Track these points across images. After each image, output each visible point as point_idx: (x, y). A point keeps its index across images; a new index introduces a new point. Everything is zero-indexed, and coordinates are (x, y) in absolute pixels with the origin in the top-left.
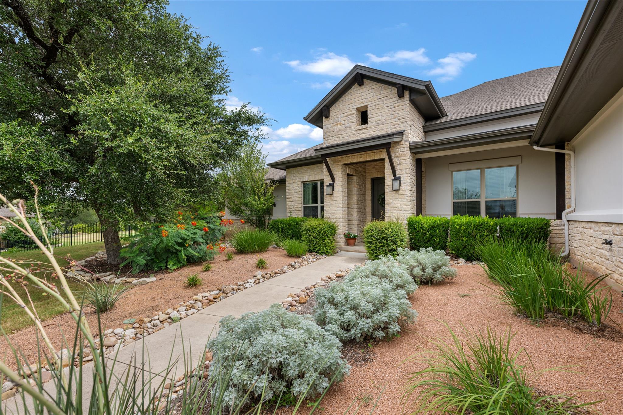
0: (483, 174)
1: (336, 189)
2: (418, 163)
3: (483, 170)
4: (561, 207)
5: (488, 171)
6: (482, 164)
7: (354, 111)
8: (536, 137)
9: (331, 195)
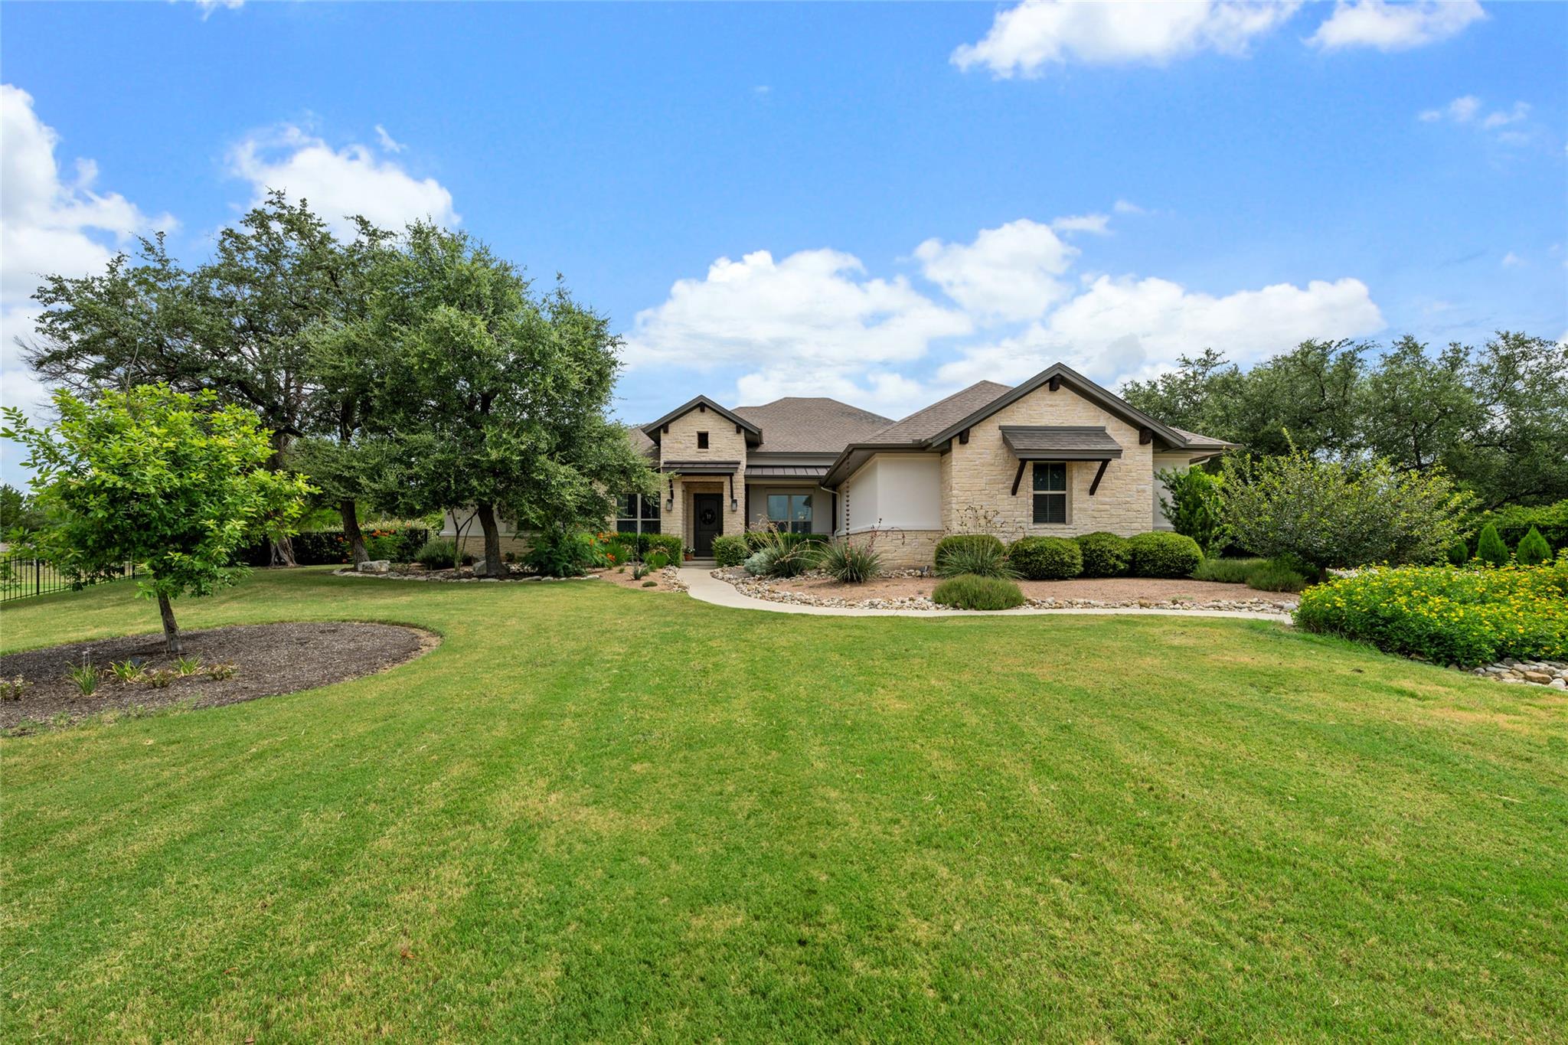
0: (790, 499)
1: (675, 506)
2: (747, 487)
3: (790, 495)
4: (834, 527)
5: (794, 497)
6: (790, 492)
7: (696, 435)
8: (823, 481)
9: (669, 511)
